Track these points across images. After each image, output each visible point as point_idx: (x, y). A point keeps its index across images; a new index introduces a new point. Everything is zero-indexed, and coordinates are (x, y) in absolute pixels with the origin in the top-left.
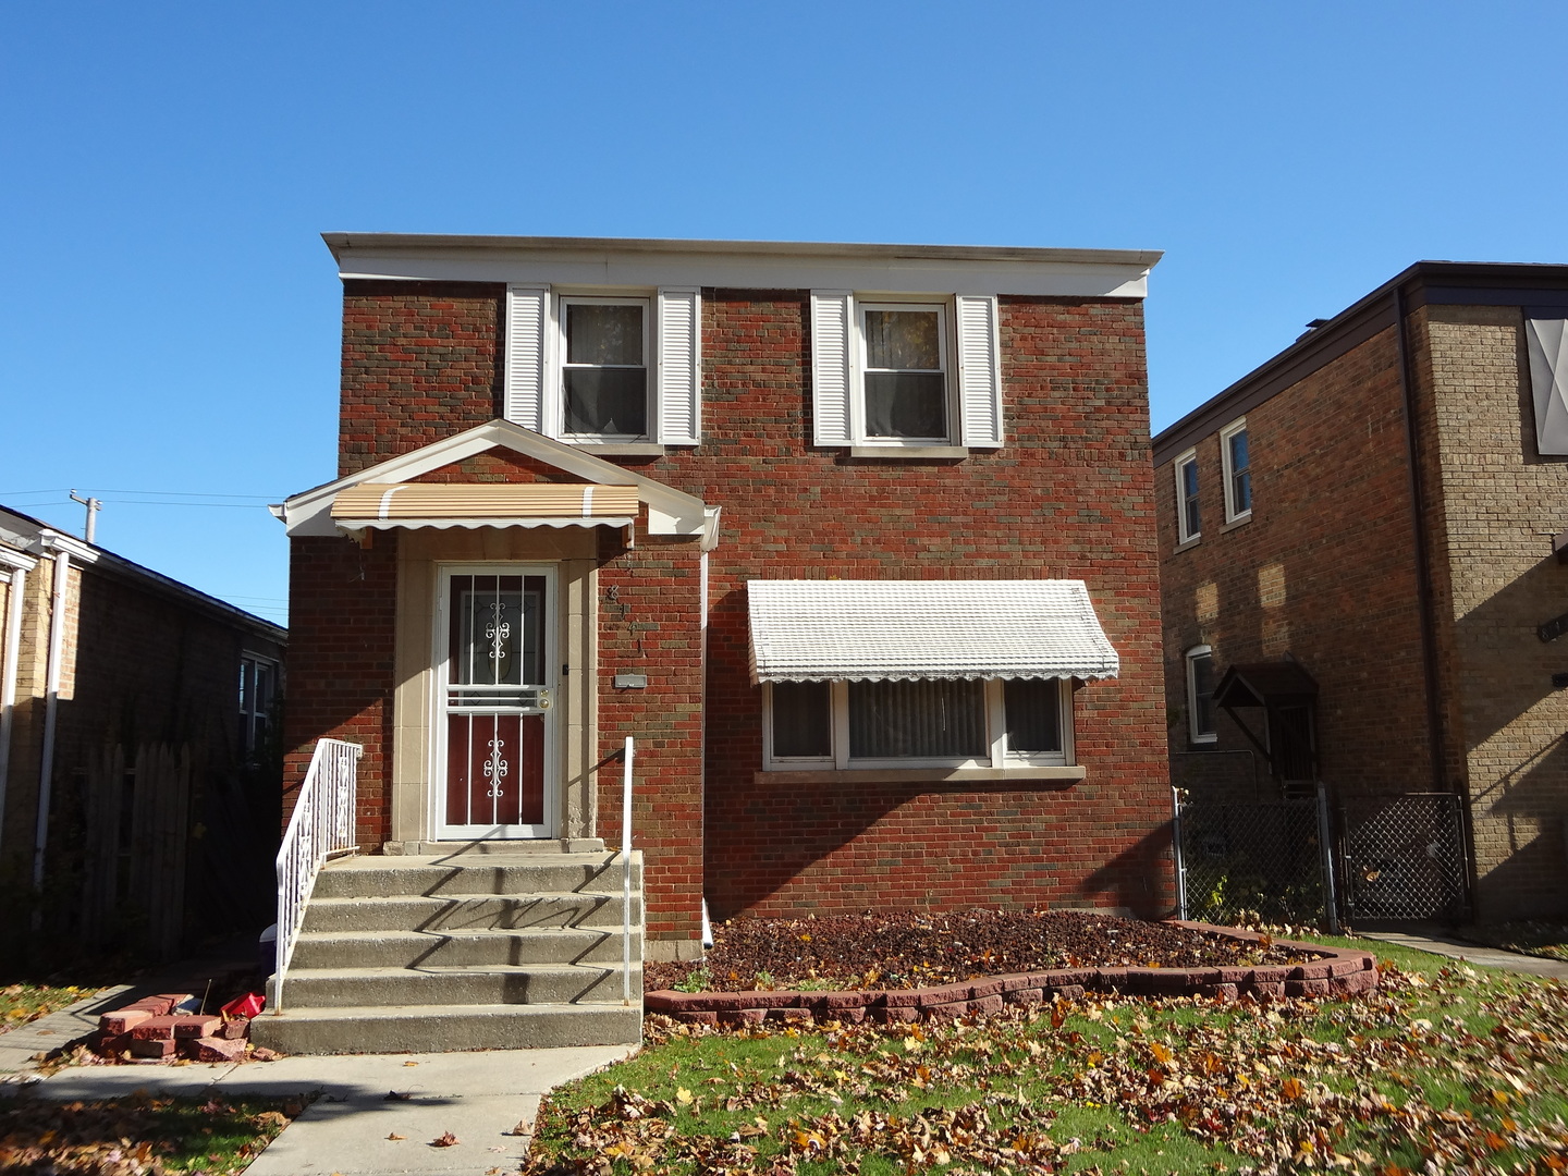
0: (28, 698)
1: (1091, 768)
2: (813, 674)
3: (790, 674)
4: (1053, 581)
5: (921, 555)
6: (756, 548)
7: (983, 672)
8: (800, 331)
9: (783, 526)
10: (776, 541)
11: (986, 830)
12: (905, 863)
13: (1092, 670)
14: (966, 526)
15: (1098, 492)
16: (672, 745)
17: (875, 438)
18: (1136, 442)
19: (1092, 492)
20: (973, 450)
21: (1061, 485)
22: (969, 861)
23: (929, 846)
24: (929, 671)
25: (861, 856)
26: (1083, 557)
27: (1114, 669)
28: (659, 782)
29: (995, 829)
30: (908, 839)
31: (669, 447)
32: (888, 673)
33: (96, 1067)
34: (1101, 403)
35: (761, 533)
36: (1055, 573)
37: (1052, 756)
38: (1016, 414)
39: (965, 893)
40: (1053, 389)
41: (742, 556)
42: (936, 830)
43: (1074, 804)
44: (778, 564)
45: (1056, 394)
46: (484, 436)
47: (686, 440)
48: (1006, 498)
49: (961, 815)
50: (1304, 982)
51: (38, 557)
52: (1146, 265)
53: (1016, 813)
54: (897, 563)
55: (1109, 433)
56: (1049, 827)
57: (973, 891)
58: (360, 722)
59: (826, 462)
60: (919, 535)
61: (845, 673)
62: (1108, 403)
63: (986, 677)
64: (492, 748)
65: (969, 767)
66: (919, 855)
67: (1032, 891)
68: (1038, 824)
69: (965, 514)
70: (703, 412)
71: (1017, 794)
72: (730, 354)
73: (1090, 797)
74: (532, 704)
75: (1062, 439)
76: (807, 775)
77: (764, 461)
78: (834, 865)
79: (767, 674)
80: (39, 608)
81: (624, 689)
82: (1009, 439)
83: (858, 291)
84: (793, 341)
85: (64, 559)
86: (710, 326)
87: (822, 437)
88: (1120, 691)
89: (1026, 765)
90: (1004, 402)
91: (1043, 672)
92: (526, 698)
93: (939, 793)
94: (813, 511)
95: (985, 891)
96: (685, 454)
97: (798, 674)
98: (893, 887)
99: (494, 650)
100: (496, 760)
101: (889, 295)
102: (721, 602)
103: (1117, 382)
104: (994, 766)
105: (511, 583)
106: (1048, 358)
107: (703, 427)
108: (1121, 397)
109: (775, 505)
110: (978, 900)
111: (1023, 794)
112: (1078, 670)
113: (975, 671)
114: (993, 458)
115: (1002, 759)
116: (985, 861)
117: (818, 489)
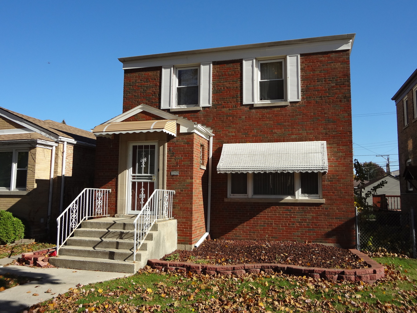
0: (56, 176)
1: (327, 199)
2: (233, 171)
3: (226, 171)
4: (316, 142)
5: (274, 135)
6: (226, 135)
7: (283, 170)
8: (239, 71)
9: (234, 128)
10: (232, 132)
11: (293, 217)
12: (267, 226)
13: (319, 169)
14: (288, 126)
15: (332, 113)
16: (185, 191)
17: (262, 101)
18: (346, 96)
19: (330, 113)
20: (291, 102)
21: (320, 111)
22: (287, 226)
23: (275, 221)
24: (267, 170)
25: (254, 223)
26: (326, 134)
27: (327, 169)
28: (182, 201)
29: (296, 217)
30: (268, 219)
31: (203, 107)
32: (254, 171)
33: (17, 266)
34: (334, 84)
35: (227, 130)
36: (317, 139)
37: (315, 196)
38: (306, 90)
39: (285, 236)
40: (318, 82)
41: (222, 137)
42: (277, 217)
43: (321, 211)
44: (232, 139)
45: (319, 83)
46: (140, 108)
47: (208, 105)
48: (301, 116)
49: (285, 212)
50: (344, 276)
51: (58, 143)
52: (351, 39)
53: (302, 213)
54: (267, 138)
55: (336, 94)
56: (313, 217)
57: (288, 236)
58: (111, 183)
59: (246, 109)
60: (274, 129)
61: (242, 170)
62: (336, 85)
63: (284, 172)
64: (142, 191)
65: (289, 198)
66: (272, 224)
67: (307, 237)
68: (309, 216)
69: (288, 122)
70: (212, 97)
71: (303, 207)
72: (220, 80)
73: (326, 209)
74: (151, 179)
75: (321, 97)
76: (239, 199)
77: (229, 110)
78: (246, 225)
79: (220, 171)
80: (59, 155)
81: (173, 175)
82: (303, 98)
83: (257, 57)
84: (238, 74)
85: (65, 143)
86: (215, 72)
87: (245, 101)
88: (338, 176)
89: (307, 198)
90: (301, 87)
91: (303, 170)
92: (150, 178)
93: (278, 206)
94: (242, 123)
95: (292, 236)
96: (207, 109)
97: (228, 171)
98: (264, 233)
99: (142, 165)
100: (143, 194)
101: (266, 58)
102: (216, 150)
103: (340, 77)
104: (296, 199)
105: (147, 147)
106: (316, 72)
107: (212, 101)
108: (341, 82)
109: (232, 122)
110: (290, 238)
111: (305, 207)
112: (314, 170)
113: (281, 170)
114: (297, 104)
115: (299, 196)
116: (292, 227)
117: (244, 117)
